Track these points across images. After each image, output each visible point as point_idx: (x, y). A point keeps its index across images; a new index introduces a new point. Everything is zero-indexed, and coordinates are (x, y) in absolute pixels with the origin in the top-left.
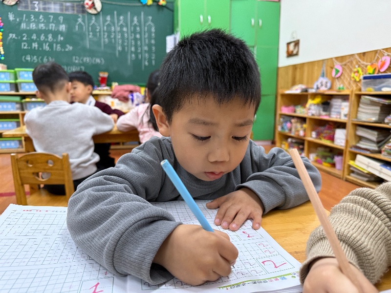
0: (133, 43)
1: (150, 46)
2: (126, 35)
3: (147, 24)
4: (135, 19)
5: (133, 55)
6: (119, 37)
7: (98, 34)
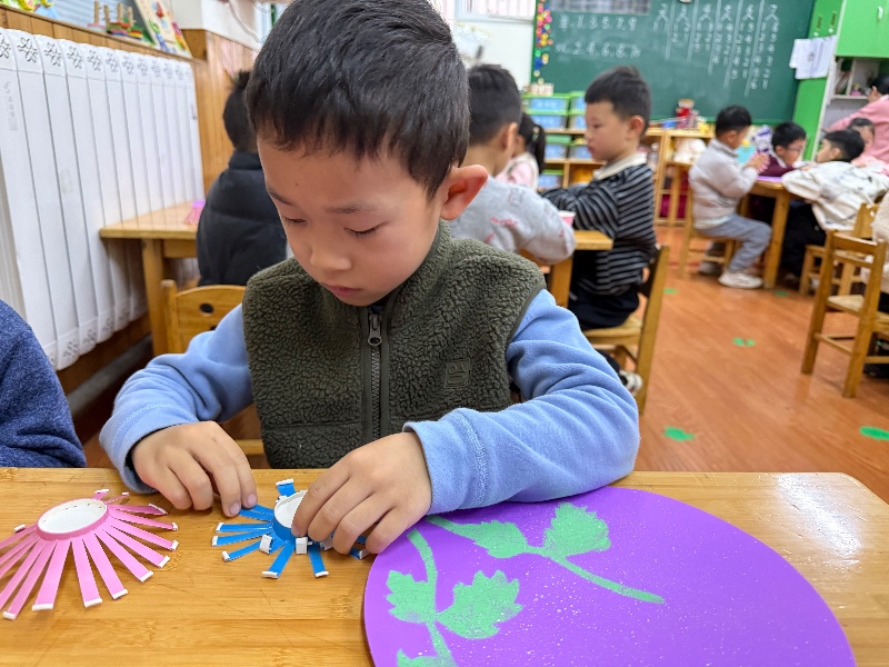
0: (739, 49)
1: (764, 55)
2: (729, 37)
3: (768, 18)
4: (750, 10)
5: (735, 72)
6: (718, 40)
7: (686, 36)
